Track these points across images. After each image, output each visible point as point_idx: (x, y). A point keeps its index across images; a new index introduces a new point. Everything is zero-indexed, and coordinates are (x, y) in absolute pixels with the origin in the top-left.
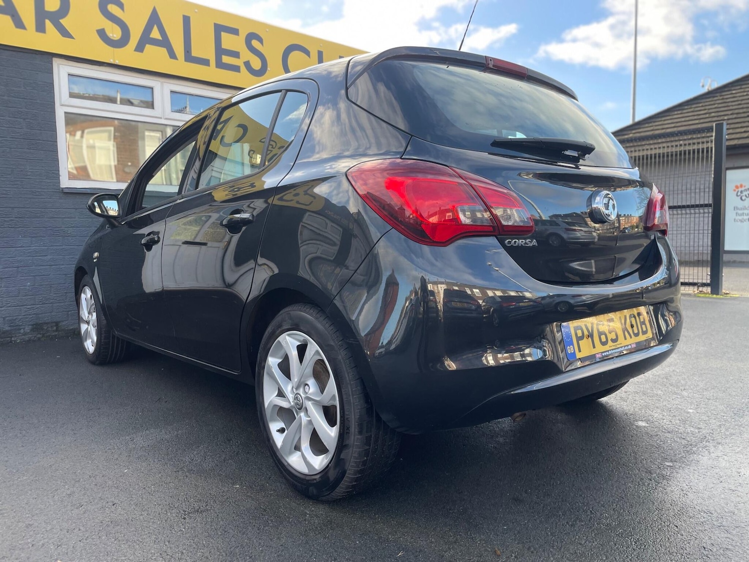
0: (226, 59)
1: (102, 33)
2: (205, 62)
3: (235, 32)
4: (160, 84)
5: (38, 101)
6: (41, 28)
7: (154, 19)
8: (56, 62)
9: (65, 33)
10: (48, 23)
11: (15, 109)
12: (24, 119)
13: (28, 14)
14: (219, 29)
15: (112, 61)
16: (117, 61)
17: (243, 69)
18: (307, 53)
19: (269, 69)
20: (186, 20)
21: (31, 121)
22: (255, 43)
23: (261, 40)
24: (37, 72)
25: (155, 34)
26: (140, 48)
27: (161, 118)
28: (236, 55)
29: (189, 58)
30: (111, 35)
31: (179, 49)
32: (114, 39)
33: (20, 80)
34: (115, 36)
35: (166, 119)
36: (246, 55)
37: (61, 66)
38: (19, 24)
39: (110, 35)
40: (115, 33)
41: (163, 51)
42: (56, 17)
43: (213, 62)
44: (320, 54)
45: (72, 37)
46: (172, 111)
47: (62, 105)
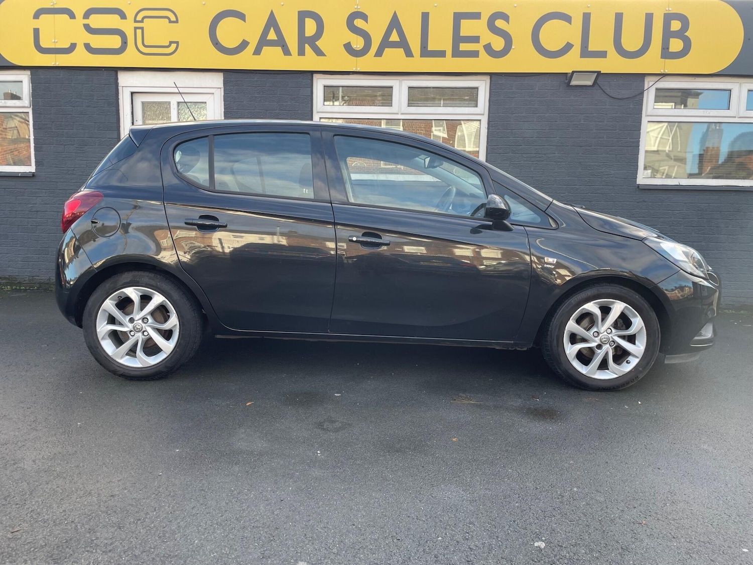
0: (463, 47)
1: (348, 47)
2: (441, 54)
3: (476, 16)
4: (398, 83)
5: (299, 112)
6: (301, 52)
7: (395, 23)
8: (315, 78)
9: (319, 52)
10: (307, 47)
13: (292, 42)
14: (459, 17)
15: (354, 69)
16: (359, 68)
17: (483, 53)
18: (569, 19)
19: (513, 47)
20: (425, 17)
22: (500, 23)
23: (505, 17)
24: (299, 88)
25: (394, 37)
26: (379, 53)
27: (398, 114)
28: (476, 39)
29: (425, 52)
30: (356, 46)
31: (415, 46)
32: (358, 49)
33: (287, 96)
34: (358, 46)
35: (402, 114)
36: (487, 37)
37: (318, 80)
38: (287, 52)
39: (354, 46)
40: (358, 43)
41: (401, 51)
42: (312, 42)
43: (449, 53)
44: (587, 17)
45: (324, 55)
46: (408, 106)
47: (318, 112)
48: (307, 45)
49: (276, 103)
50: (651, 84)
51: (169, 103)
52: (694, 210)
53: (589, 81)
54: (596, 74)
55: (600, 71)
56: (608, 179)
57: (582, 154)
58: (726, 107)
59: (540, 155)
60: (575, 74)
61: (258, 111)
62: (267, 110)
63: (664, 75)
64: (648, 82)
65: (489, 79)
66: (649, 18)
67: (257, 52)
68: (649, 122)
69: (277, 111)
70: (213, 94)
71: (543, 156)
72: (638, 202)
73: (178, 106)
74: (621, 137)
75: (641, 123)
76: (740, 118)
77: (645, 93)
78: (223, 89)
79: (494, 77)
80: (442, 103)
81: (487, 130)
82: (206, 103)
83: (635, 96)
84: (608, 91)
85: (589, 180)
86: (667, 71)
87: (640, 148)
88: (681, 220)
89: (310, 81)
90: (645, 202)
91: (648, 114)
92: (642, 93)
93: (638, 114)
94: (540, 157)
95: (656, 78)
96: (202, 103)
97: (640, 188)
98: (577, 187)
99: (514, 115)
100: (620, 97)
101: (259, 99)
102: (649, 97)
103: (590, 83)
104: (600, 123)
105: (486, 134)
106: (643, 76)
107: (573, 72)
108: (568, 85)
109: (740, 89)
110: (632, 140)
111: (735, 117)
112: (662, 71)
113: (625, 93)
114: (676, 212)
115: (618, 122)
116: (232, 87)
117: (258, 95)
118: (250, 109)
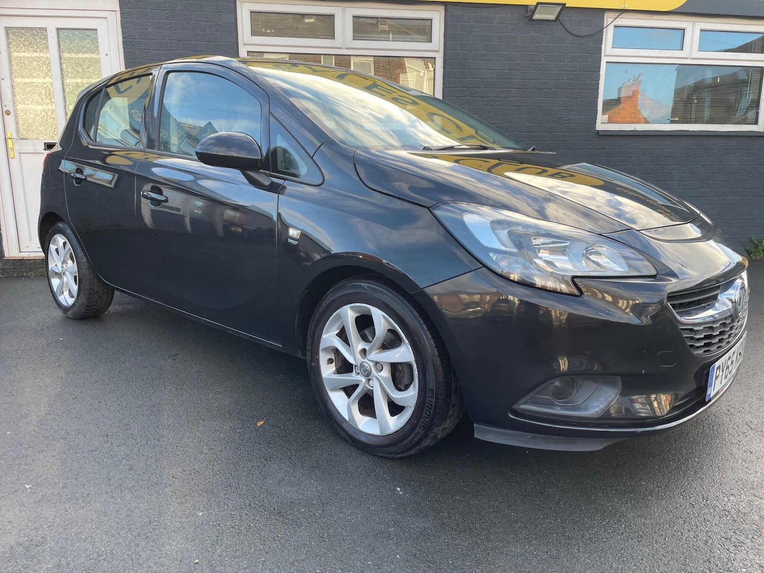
4: (341, 9)
5: (222, 43)
24: (221, 13)
27: (341, 48)
33: (205, 23)
35: (347, 48)
37: (243, 4)
46: (353, 40)
47: (245, 44)
49: (191, 32)
50: (610, 20)
51: (45, 29)
52: (650, 157)
53: (552, 14)
54: (561, 6)
55: (565, 4)
56: (569, 125)
57: (543, 97)
58: (679, 47)
59: (500, 99)
60: (539, 5)
61: (168, 41)
62: (180, 41)
63: (623, 11)
64: (608, 18)
65: (444, 10)
68: (607, 62)
70: (106, 18)
71: (504, 99)
72: (597, 150)
73: (58, 33)
74: (581, 79)
75: (600, 63)
76: (693, 59)
77: (605, 29)
78: (119, 13)
79: (449, 7)
80: (391, 37)
81: (442, 70)
82: (96, 30)
83: (595, 34)
84: (568, 27)
85: (550, 126)
86: (627, 7)
87: (599, 90)
88: (637, 167)
89: (232, 4)
90: (605, 149)
91: (607, 54)
92: (601, 31)
93: (598, 54)
94: (500, 101)
95: (616, 14)
96: (92, 30)
97: (600, 134)
98: (538, 134)
99: (473, 52)
100: (580, 34)
101: (169, 26)
102: (609, 35)
103: (553, 17)
104: (561, 63)
105: (442, 75)
106: (601, 11)
107: (538, 4)
108: (530, 19)
109: (694, 28)
110: (592, 82)
111: (688, 58)
112: (622, 6)
113: (585, 30)
114: (634, 159)
115: (578, 62)
116: (132, 10)
117: (166, 21)
118: (157, 38)
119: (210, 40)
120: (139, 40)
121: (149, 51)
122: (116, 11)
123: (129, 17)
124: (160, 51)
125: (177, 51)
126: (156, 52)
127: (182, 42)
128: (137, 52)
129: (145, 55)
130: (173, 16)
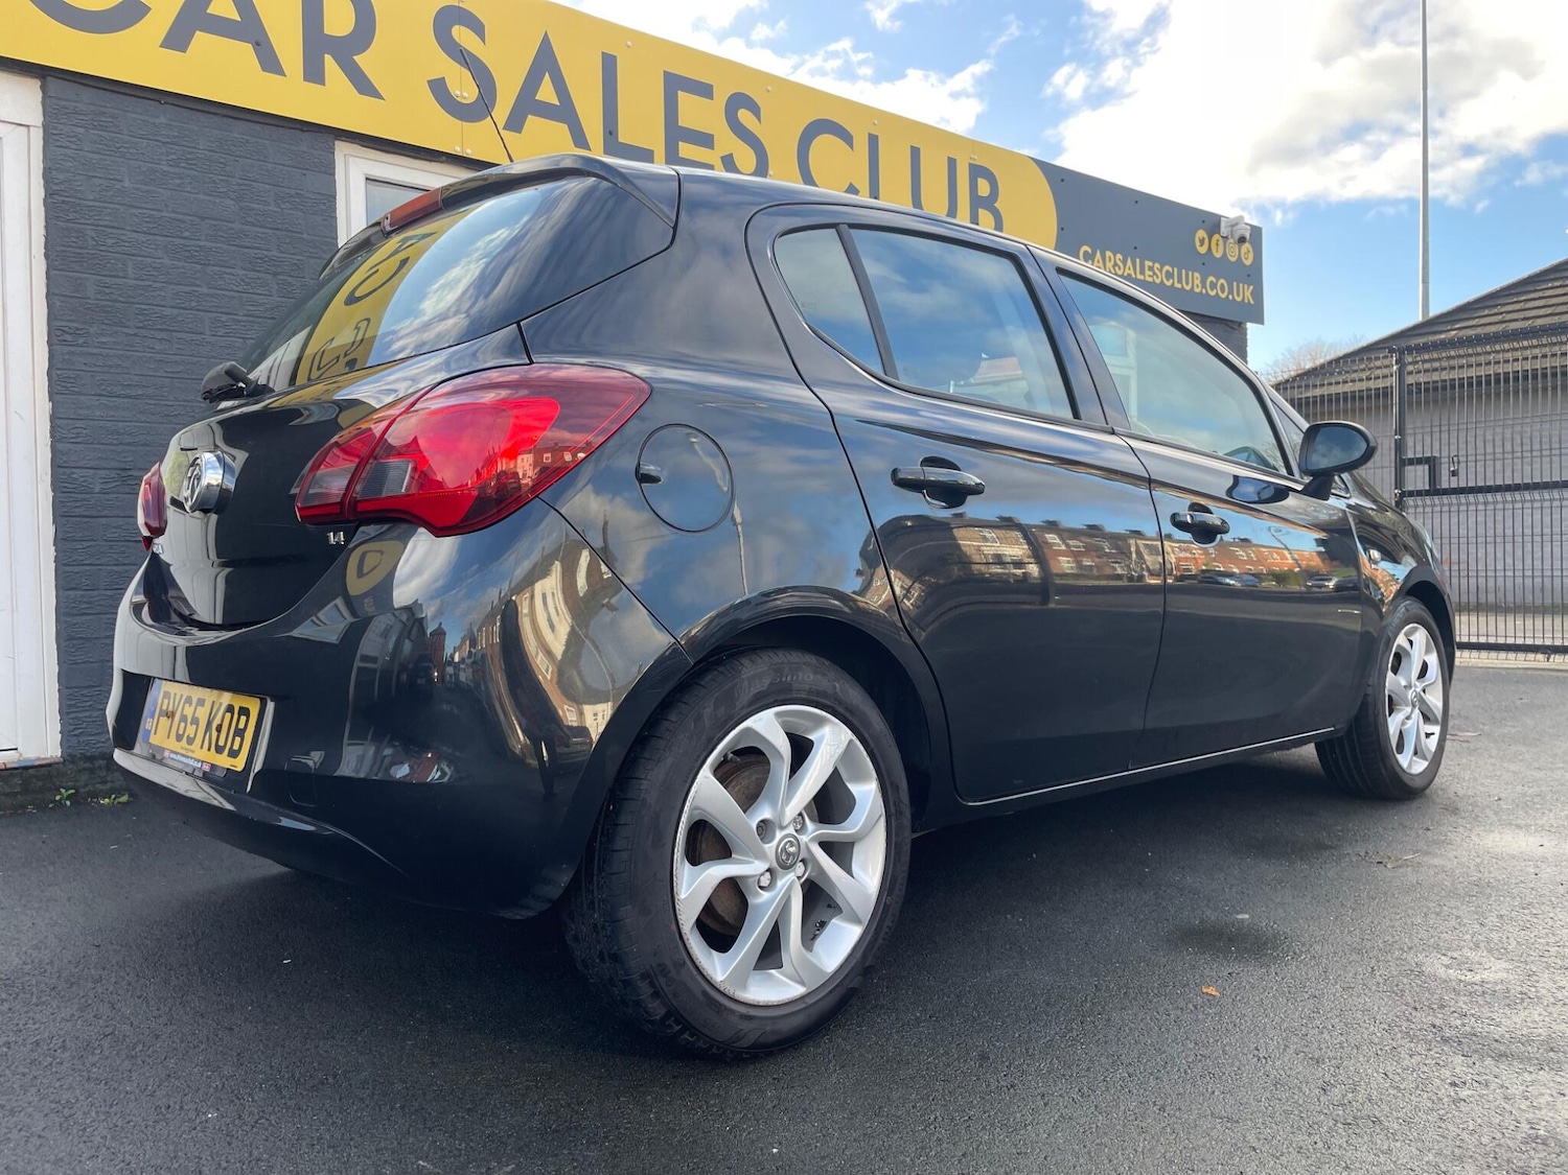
0: (685, 149)
1: (438, 88)
2: (645, 155)
3: (705, 90)
5: (305, 236)
6: (314, 74)
7: (545, 62)
8: (342, 149)
9: (364, 86)
10: (330, 62)
11: (256, 251)
12: (275, 274)
13: (288, 43)
14: (674, 84)
15: (457, 150)
16: (469, 151)
17: (720, 171)
18: (847, 138)
19: (771, 171)
20: (609, 63)
21: (290, 279)
22: (744, 116)
23: (755, 110)
24: (304, 172)
25: (546, 93)
26: (515, 122)
28: (706, 140)
29: (614, 145)
30: (458, 93)
31: (593, 126)
32: (464, 101)
33: (267, 187)
34: (465, 94)
36: (726, 142)
37: (351, 159)
38: (270, 62)
39: (455, 91)
40: (465, 89)
41: (561, 130)
42: (348, 49)
43: (661, 156)
44: (873, 141)
45: (377, 95)
48: (328, 58)
49: (232, 202)
61: (173, 215)
62: (203, 219)
66: (952, 163)
67: (177, 39)
69: (237, 226)
78: (40, 131)
101: (178, 181)
116: (82, 130)
117: (171, 170)
118: (144, 205)
119: (279, 226)
120: (97, 204)
121: (123, 232)
122: (28, 126)
123: (74, 147)
124: (151, 237)
125: (193, 242)
126: (142, 237)
127: (207, 221)
128: (88, 232)
129: (110, 242)
130: (188, 159)
